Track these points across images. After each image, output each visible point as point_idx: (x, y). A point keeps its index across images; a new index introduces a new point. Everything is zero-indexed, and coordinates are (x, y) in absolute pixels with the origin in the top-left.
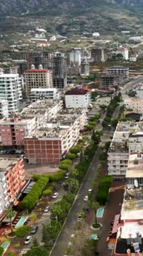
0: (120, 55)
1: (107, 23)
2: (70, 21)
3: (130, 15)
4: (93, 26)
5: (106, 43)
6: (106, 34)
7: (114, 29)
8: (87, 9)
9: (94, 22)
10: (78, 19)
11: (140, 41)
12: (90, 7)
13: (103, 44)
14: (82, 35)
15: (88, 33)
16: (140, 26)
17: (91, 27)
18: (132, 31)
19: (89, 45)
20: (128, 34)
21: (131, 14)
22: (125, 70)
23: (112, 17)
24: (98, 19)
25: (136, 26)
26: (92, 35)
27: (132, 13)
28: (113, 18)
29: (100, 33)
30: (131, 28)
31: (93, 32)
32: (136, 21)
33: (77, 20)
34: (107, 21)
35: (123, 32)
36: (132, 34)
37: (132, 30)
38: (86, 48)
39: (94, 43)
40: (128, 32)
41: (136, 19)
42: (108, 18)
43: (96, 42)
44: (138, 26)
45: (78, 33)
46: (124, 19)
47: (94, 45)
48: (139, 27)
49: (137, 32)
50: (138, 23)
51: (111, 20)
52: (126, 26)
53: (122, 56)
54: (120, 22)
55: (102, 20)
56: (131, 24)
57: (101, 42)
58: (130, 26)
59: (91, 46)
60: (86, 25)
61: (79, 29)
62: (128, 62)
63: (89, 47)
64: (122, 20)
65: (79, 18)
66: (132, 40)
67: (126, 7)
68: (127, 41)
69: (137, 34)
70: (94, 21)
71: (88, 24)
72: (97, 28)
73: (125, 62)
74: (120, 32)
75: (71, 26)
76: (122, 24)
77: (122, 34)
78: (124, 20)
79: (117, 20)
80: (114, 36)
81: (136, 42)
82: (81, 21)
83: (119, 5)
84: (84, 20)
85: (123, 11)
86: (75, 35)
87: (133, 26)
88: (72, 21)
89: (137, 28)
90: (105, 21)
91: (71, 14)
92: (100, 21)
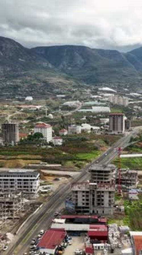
0: (39, 135)
1: (42, 87)
2: (3, 85)
3: (67, 79)
4: (27, 90)
5: (35, 109)
6: (39, 98)
7: (49, 93)
8: (23, 73)
9: (29, 86)
10: (11, 82)
11: (75, 107)
12: (25, 71)
13: (32, 110)
14: (14, 99)
15: (20, 97)
16: (76, 89)
17: (25, 91)
18: (68, 95)
19: (16, 111)
20: (63, 98)
21: (69, 78)
22: (31, 180)
23: (47, 80)
24: (33, 83)
25: (72, 89)
26: (25, 99)
27: (69, 76)
28: (48, 82)
29: (33, 97)
30: (68, 92)
31: (26, 96)
32: (73, 85)
33: (11, 84)
34: (42, 84)
35: (58, 96)
36: (68, 98)
37: (68, 93)
38: (10, 116)
39: (22, 110)
40: (63, 96)
41: (72, 83)
42: (43, 82)
43: (24, 108)
44: (74, 90)
45: (10, 97)
46: (60, 82)
47: (22, 111)
48: (76, 91)
49: (73, 96)
50: (74, 87)
51: (46, 84)
52: (61, 90)
53: (42, 137)
54: (55, 86)
55: (37, 84)
56: (67, 88)
57: (30, 108)
58: (66, 90)
59: (18, 112)
60: (19, 89)
61: (11, 93)
62: (50, 147)
63: (15, 114)
64: (57, 83)
65: (13, 82)
66: (67, 106)
67: (63, 71)
68: (60, 107)
69: (73, 98)
70: (29, 84)
71: (22, 88)
72: (31, 91)
73: (44, 147)
74: (55, 96)
75: (4, 90)
76: (57, 88)
77: (57, 98)
78: (60, 84)
79: (53, 84)
80: (47, 100)
81: (70, 107)
82: (14, 84)
83: (56, 69)
84: (19, 84)
85: (60, 75)
86: (7, 99)
87: (69, 89)
88: (5, 85)
89: (73, 92)
90: (40, 84)
91: (6, 78)
92: (35, 84)
